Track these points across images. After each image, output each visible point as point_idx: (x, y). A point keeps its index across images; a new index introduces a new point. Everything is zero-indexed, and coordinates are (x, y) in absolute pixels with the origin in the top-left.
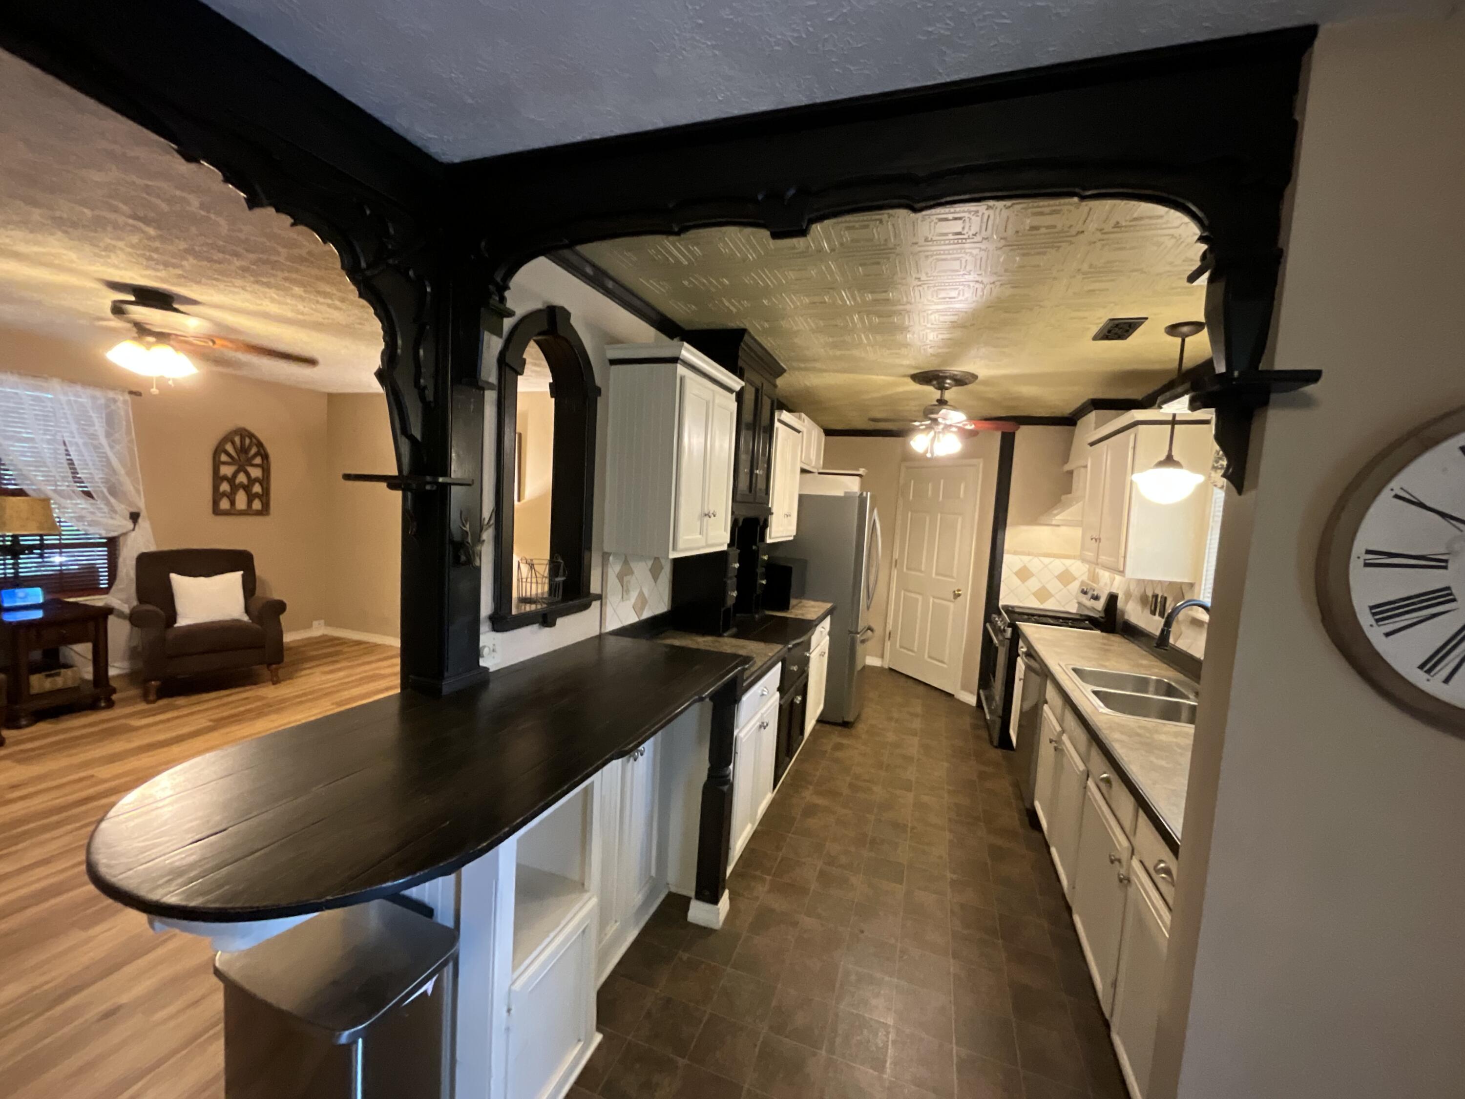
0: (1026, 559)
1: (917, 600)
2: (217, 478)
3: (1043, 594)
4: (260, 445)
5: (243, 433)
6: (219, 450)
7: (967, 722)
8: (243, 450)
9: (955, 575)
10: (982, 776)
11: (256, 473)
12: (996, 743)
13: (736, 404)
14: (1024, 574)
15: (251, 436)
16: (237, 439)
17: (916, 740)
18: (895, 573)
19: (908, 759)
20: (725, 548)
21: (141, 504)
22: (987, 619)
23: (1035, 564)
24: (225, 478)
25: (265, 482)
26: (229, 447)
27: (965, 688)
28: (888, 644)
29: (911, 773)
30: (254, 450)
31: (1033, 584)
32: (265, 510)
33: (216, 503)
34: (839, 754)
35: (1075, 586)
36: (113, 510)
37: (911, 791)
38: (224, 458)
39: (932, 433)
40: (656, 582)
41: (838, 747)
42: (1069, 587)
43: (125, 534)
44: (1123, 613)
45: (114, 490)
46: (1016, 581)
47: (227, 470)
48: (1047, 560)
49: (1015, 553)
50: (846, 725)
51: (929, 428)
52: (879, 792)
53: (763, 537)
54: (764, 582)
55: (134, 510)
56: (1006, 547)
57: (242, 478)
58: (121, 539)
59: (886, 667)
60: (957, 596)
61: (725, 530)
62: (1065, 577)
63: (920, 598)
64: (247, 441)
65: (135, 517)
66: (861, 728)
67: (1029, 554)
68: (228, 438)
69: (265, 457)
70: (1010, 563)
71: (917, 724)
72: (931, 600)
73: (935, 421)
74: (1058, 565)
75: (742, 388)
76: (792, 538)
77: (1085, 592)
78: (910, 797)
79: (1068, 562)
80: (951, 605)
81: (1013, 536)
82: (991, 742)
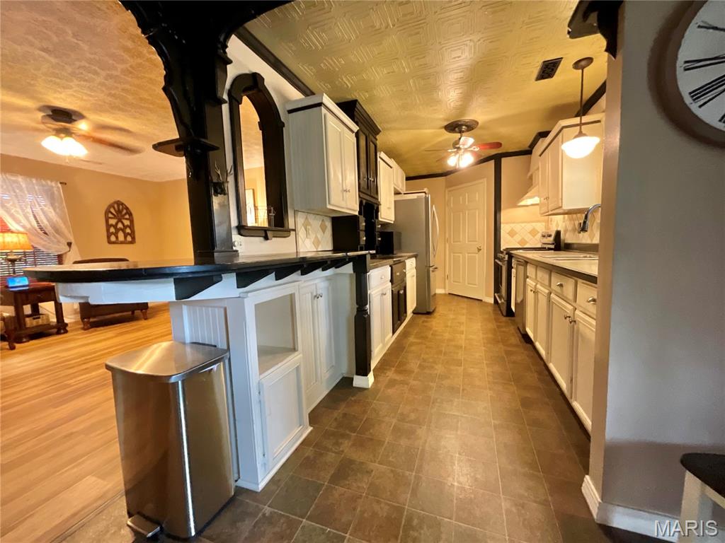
0: (514, 225)
1: (459, 257)
2: (108, 226)
3: (523, 241)
4: (127, 208)
5: (119, 203)
6: (108, 211)
7: (490, 309)
8: (119, 212)
9: (477, 240)
10: (498, 327)
11: (127, 223)
12: (505, 314)
13: (355, 139)
14: (512, 233)
15: (122, 204)
16: (116, 206)
17: (465, 317)
18: (447, 245)
19: (461, 324)
20: (357, 213)
21: (72, 239)
22: (496, 257)
23: (517, 227)
24: (112, 225)
25: (131, 226)
26: (112, 210)
27: (487, 295)
28: (447, 281)
29: (463, 328)
30: (125, 211)
31: (518, 238)
32: (133, 241)
33: (109, 237)
34: (425, 324)
35: (539, 235)
36: (59, 242)
37: (463, 334)
38: (110, 215)
39: (458, 156)
40: (324, 233)
41: (426, 322)
42: (536, 237)
43: (66, 253)
44: (564, 240)
45: (57, 231)
46: (509, 237)
47: (113, 222)
48: (523, 225)
49: (507, 223)
50: (429, 313)
51: (456, 153)
52: (447, 336)
53: (377, 217)
54: (380, 239)
55: (69, 241)
56: (502, 221)
57: (120, 225)
58: (64, 256)
59: (447, 292)
60: (479, 250)
61: (356, 204)
62: (533, 232)
63: (461, 255)
64: (121, 207)
65: (69, 244)
66: (436, 314)
67: (514, 223)
68: (111, 206)
69: (130, 214)
70: (505, 229)
71: (464, 311)
72: (467, 255)
73: (459, 148)
74: (529, 227)
75: (358, 131)
76: (392, 222)
77: (544, 236)
78: (463, 336)
79: (534, 224)
80: (477, 255)
81: (505, 215)
82: (503, 315)
